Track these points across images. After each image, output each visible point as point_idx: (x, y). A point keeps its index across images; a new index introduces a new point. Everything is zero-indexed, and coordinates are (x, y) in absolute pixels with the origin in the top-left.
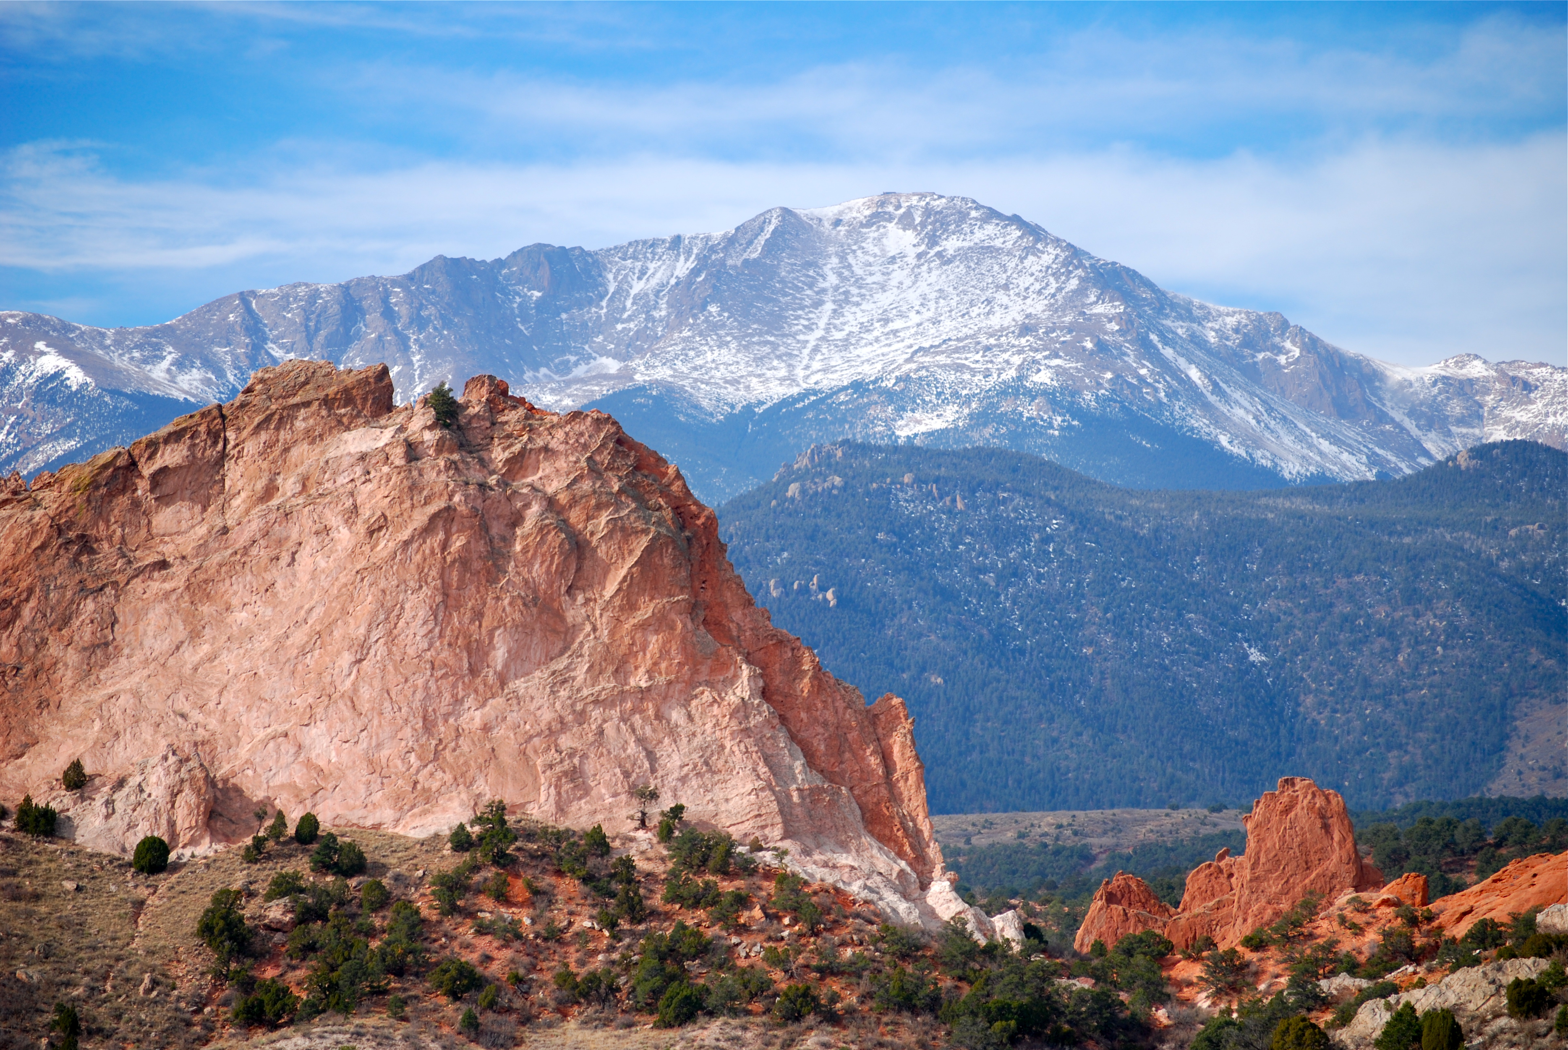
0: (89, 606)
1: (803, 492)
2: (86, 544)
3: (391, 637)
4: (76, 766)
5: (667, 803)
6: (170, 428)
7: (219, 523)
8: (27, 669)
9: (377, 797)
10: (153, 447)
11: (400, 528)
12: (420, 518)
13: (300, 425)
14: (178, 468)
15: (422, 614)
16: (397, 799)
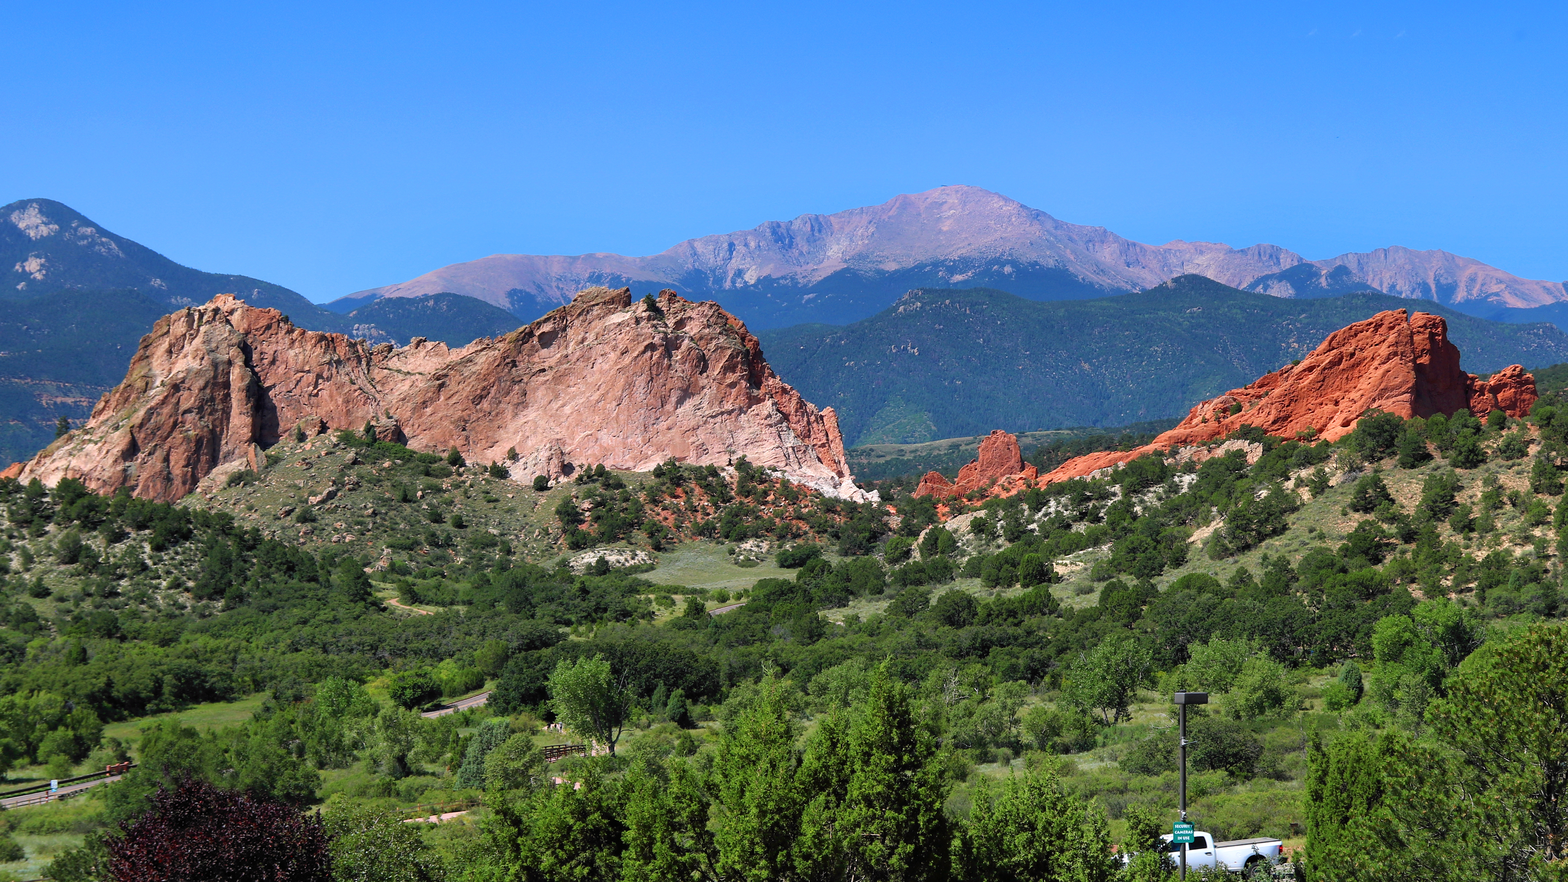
0: (517, 387)
1: (905, 310)
2: (514, 364)
3: (630, 395)
4: (512, 450)
5: (740, 454)
6: (546, 317)
7: (565, 353)
8: (493, 413)
9: (627, 457)
10: (539, 324)
11: (634, 351)
12: (641, 348)
13: (595, 313)
14: (549, 332)
15: (643, 385)
16: (634, 458)
